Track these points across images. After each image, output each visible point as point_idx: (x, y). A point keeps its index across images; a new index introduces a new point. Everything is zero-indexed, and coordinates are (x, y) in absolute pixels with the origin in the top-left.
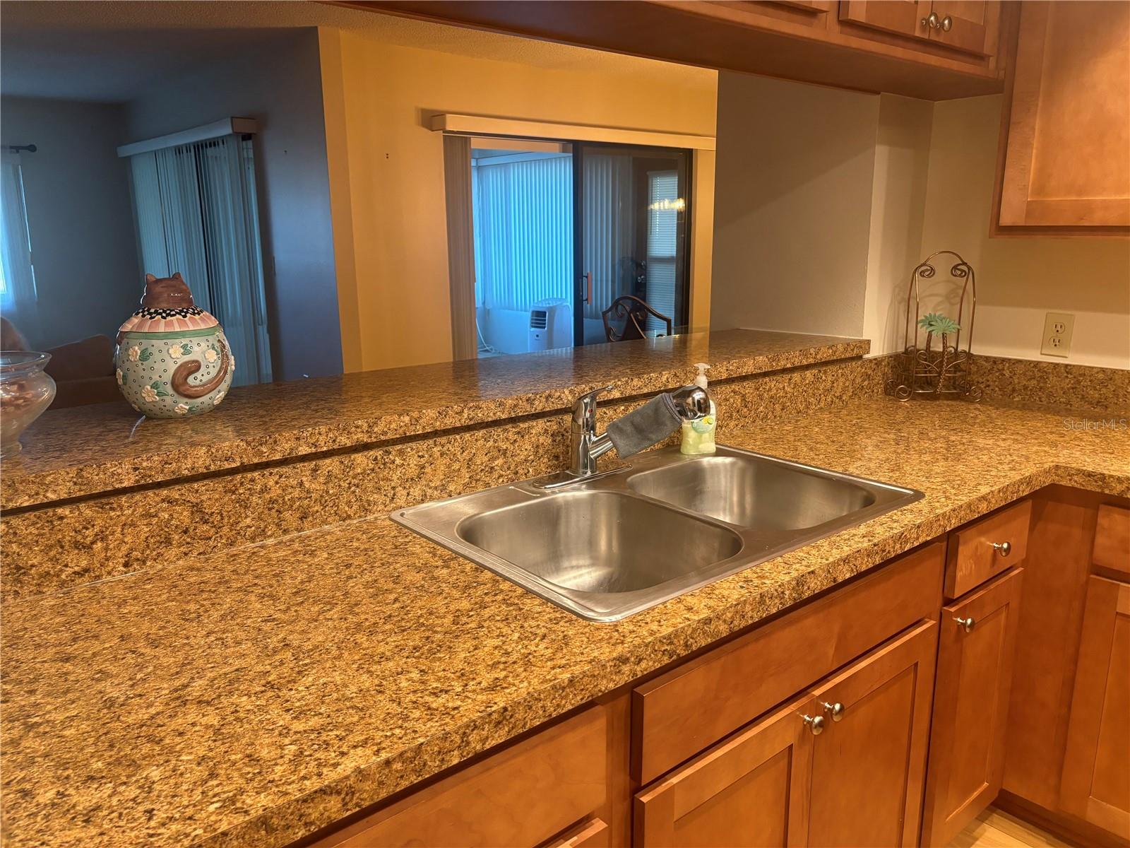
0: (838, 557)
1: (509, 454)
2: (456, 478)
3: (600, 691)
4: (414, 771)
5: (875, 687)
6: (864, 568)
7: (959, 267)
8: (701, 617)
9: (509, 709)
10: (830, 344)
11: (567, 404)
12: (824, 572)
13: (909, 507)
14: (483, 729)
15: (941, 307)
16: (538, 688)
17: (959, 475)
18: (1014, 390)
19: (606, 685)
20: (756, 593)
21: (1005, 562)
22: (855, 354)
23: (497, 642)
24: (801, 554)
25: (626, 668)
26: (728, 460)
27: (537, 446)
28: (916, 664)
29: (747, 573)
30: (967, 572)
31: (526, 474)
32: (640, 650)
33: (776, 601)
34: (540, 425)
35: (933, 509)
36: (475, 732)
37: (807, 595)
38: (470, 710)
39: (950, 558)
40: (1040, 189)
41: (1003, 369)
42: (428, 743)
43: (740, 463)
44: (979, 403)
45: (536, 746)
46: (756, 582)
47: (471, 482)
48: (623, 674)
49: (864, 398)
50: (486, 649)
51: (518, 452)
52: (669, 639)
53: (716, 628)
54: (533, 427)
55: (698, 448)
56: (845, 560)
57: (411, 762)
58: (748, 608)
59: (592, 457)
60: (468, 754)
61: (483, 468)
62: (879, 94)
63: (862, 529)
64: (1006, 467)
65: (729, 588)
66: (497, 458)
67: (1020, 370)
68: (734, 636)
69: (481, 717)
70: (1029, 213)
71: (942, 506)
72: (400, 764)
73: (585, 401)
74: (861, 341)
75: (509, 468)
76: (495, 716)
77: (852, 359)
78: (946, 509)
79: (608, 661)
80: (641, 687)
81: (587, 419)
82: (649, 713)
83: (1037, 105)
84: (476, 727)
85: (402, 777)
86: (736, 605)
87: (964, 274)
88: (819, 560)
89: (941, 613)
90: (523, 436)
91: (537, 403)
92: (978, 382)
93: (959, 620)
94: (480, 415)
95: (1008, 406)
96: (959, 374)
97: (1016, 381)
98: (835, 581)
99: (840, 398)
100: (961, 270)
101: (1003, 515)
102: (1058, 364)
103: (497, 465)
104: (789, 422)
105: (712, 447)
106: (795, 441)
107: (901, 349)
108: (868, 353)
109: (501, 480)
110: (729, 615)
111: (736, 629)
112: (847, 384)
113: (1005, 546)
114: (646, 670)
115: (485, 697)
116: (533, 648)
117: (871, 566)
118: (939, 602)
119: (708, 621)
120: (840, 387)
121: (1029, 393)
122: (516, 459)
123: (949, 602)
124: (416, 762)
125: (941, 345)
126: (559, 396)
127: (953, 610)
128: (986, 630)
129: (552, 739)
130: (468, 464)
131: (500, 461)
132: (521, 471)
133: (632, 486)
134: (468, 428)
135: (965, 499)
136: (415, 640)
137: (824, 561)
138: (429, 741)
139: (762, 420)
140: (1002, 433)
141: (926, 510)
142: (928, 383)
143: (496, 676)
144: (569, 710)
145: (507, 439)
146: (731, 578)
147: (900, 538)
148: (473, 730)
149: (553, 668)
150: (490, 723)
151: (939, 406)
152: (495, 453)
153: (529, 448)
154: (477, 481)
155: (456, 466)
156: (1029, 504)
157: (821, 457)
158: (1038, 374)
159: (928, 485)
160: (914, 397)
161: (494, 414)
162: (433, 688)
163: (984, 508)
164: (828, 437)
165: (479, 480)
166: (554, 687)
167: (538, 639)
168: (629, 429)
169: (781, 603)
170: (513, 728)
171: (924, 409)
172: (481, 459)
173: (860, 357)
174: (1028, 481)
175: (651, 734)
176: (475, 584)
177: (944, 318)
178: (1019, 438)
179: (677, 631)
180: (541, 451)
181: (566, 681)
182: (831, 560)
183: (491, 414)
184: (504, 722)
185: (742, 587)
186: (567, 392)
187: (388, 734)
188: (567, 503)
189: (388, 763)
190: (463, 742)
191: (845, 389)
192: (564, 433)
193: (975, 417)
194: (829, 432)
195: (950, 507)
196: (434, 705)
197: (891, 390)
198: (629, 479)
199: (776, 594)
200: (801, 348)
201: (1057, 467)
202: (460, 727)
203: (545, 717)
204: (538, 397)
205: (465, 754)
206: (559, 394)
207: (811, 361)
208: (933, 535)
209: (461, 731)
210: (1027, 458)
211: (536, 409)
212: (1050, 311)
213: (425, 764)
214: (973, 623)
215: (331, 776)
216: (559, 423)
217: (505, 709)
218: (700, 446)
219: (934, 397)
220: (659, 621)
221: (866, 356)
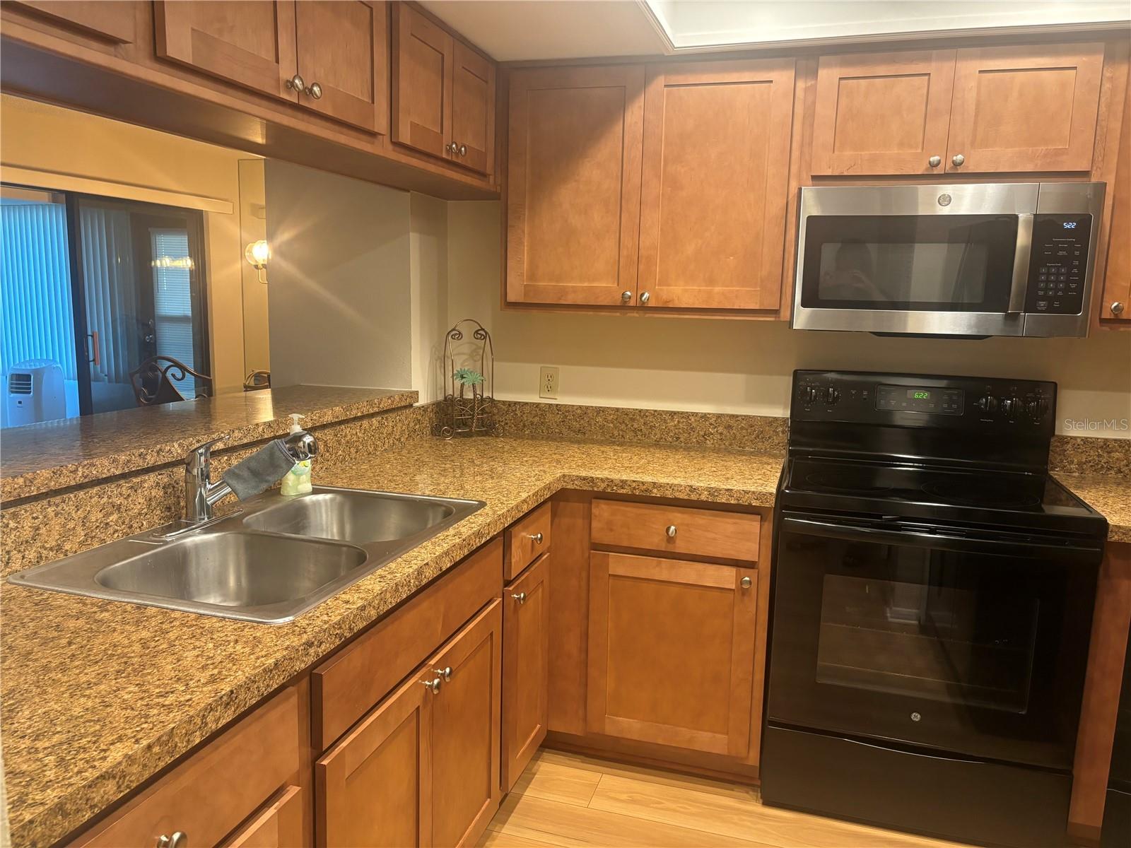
0: (442, 551)
1: (123, 509)
2: (71, 537)
3: (295, 671)
4: (168, 752)
5: (468, 655)
6: (458, 559)
7: (479, 332)
8: (359, 605)
9: (235, 691)
10: (388, 395)
11: (177, 457)
12: (434, 563)
13: (479, 512)
14: (217, 711)
15: (466, 364)
16: (253, 672)
17: (505, 488)
18: (524, 426)
19: (300, 666)
20: (392, 584)
21: (539, 548)
22: (406, 404)
23: (196, 652)
24: (415, 554)
25: (312, 651)
26: (328, 496)
27: (150, 499)
28: (492, 634)
29: (380, 572)
30: (518, 558)
31: (140, 528)
32: (321, 635)
33: (406, 588)
34: (151, 479)
35: (495, 512)
36: (211, 714)
37: (425, 582)
38: (203, 697)
39: (507, 548)
40: (532, 277)
41: (516, 410)
42: (178, 727)
43: (339, 498)
44: (503, 437)
45: (250, 724)
46: (389, 576)
47: (87, 541)
48: (310, 655)
49: (417, 439)
50: (189, 659)
51: (132, 506)
52: (339, 625)
53: (369, 612)
54: (145, 481)
55: (297, 489)
56: (447, 553)
57: (166, 745)
58: (388, 595)
59: (209, 503)
60: (206, 734)
61: (98, 524)
62: (409, 192)
63: (451, 531)
64: (534, 479)
65: (371, 584)
66: (112, 513)
67: (527, 409)
68: (381, 618)
69: (215, 701)
70: (526, 295)
71: (501, 509)
72: (158, 748)
73: (200, 451)
74: (411, 392)
75: (123, 523)
76: (225, 698)
77: (405, 407)
78: (503, 511)
79: (300, 646)
80: (319, 668)
81: (202, 469)
82: (327, 688)
83: (524, 215)
84: (212, 709)
85: (159, 758)
86: (381, 594)
87: (483, 337)
88: (429, 555)
89: (503, 593)
90: (136, 491)
91: (148, 457)
92: (499, 421)
93: (515, 596)
94: (94, 472)
95: (522, 438)
96: (485, 416)
97: (525, 419)
98: (441, 570)
99: (399, 440)
100: (480, 334)
101: (536, 514)
102: (551, 404)
103: (111, 521)
104: (364, 463)
105: (308, 487)
106: (374, 476)
107: (441, 398)
108: (417, 402)
109: (116, 535)
110: (377, 602)
111: (382, 613)
112: (403, 428)
113: (539, 536)
114: (325, 651)
115: (210, 688)
116: (232, 650)
117: (462, 556)
118: (502, 583)
119: (363, 608)
120: (399, 431)
121: (534, 427)
122: (130, 513)
123: (508, 583)
124: (170, 745)
125: (472, 395)
126: (170, 450)
127: (511, 589)
128: (530, 602)
129: (261, 716)
130: (83, 522)
131: (114, 517)
132: (135, 525)
133: (248, 525)
134: (80, 487)
135: (514, 503)
136: (114, 666)
137: (433, 555)
138: (179, 725)
139: (341, 462)
140: (524, 457)
141: (490, 513)
142: (464, 425)
143: (211, 673)
144: (275, 689)
145: (120, 494)
146: (369, 577)
147: (478, 534)
148: (209, 712)
149: (258, 658)
150: (221, 705)
151: (475, 441)
152: (109, 509)
153: (141, 501)
154: (92, 538)
155: (71, 525)
156: (549, 504)
157: (401, 486)
158: (539, 413)
159: (486, 496)
160: (456, 435)
161: (108, 470)
162: (157, 693)
163: (525, 508)
164: (400, 471)
165: (95, 537)
166: (264, 670)
167: (232, 644)
168: (246, 473)
169: (409, 590)
170: (237, 708)
171: (464, 444)
172: (96, 516)
173: (411, 406)
174: (548, 487)
175: (329, 707)
176: (145, 618)
177: (472, 372)
178: (536, 459)
179: (344, 618)
180: (153, 504)
181: (273, 665)
182: (437, 554)
183: (106, 471)
184: (231, 703)
185: (380, 582)
186: (176, 445)
187: (138, 729)
188: (197, 547)
189: (149, 747)
190: (202, 723)
191: (402, 432)
192: (175, 484)
193: (503, 447)
194: (399, 468)
195: (506, 509)
196: (167, 703)
197: (437, 431)
198: (245, 520)
199: (405, 583)
200: (368, 399)
201: (564, 476)
202: (200, 711)
203: (259, 696)
204: (150, 451)
205: (204, 734)
206: (169, 448)
207: (376, 410)
208: (498, 531)
209: (201, 714)
210: (545, 472)
211: (148, 464)
212: (542, 365)
213: (176, 746)
214: (524, 596)
215: (105, 766)
216: (170, 476)
217: (232, 692)
218: (300, 487)
219: (468, 435)
220: (328, 614)
221: (416, 405)
